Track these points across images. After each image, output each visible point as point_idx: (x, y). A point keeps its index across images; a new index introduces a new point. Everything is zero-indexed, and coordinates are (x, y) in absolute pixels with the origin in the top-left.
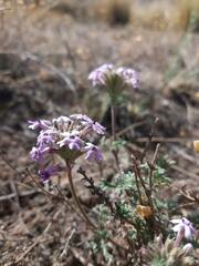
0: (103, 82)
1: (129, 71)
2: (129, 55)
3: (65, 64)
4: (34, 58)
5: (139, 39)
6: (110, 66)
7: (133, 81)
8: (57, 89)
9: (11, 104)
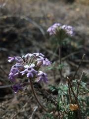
0: (55, 33)
1: (69, 27)
2: (73, 18)
3: (41, 21)
4: (27, 19)
5: (78, 10)
6: (59, 24)
7: (71, 32)
8: (38, 34)
9: (16, 40)
